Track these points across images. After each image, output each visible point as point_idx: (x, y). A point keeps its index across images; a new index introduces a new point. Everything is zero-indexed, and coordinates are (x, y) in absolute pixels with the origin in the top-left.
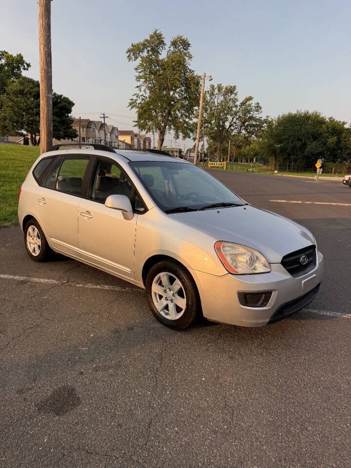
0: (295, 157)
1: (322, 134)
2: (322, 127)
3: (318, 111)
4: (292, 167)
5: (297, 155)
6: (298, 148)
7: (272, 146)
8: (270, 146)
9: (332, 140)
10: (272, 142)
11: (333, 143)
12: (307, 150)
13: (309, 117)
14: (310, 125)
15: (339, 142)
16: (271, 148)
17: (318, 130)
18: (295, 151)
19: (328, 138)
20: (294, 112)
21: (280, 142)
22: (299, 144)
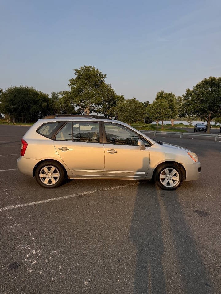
0: (24, 114)
1: (38, 101)
2: (37, 97)
3: (33, 87)
4: (23, 120)
5: (25, 113)
6: (25, 108)
7: (8, 107)
8: (6, 106)
9: (44, 104)
10: (7, 104)
11: (45, 106)
12: (31, 110)
13: (29, 90)
14: (31, 95)
15: (48, 106)
16: (7, 108)
17: (36, 98)
18: (24, 110)
19: (42, 103)
20: (18, 86)
21: (13, 104)
22: (26, 106)
